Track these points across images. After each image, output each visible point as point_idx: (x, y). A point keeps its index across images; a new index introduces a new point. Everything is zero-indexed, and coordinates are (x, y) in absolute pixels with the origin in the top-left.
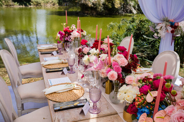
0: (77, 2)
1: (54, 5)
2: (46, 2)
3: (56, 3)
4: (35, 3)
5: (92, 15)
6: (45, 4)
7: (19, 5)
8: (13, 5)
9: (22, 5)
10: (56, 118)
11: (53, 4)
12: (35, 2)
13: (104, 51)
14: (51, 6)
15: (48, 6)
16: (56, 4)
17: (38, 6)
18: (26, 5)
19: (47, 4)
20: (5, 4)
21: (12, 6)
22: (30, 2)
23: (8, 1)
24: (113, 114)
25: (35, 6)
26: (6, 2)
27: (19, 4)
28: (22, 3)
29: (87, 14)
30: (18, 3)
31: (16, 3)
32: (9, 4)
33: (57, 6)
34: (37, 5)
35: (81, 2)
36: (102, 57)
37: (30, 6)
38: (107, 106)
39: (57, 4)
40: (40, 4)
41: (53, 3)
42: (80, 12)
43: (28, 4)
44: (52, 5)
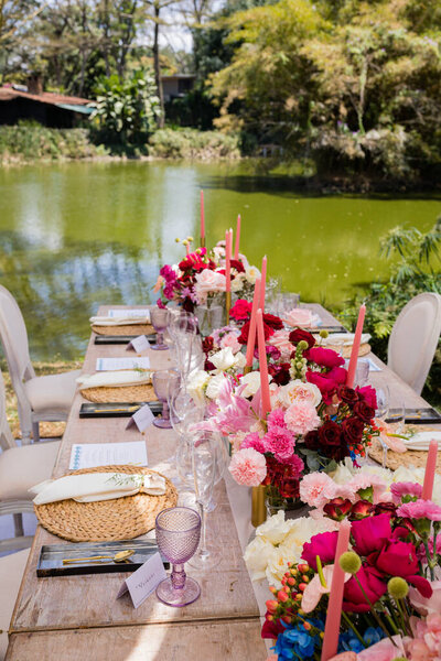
0: (305, 144)
1: (224, 153)
2: (197, 143)
3: (233, 146)
4: (161, 147)
5: (356, 192)
6: (195, 151)
7: (110, 154)
8: (91, 155)
9: (121, 156)
10: (31, 605)
11: (222, 150)
12: (163, 144)
13: (277, 356)
14: (214, 157)
15: (204, 158)
16: (233, 150)
17: (170, 159)
18: (131, 154)
19: (201, 150)
20: (67, 151)
21: (88, 159)
22: (147, 145)
23: (75, 142)
24: (240, 618)
25: (160, 159)
26: (71, 145)
27: (109, 151)
28: (119, 149)
29: (339, 184)
30: (106, 148)
31: (102, 147)
32: (79, 151)
33: (235, 157)
34: (168, 154)
35: (320, 142)
36: (246, 385)
37: (143, 159)
38: (233, 580)
39: (237, 152)
40: (178, 149)
41: (222, 147)
42: (311, 179)
43: (137, 151)
44: (218, 155)
